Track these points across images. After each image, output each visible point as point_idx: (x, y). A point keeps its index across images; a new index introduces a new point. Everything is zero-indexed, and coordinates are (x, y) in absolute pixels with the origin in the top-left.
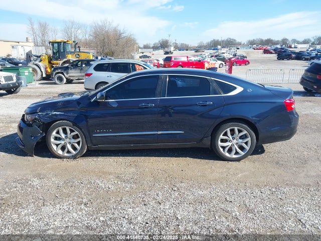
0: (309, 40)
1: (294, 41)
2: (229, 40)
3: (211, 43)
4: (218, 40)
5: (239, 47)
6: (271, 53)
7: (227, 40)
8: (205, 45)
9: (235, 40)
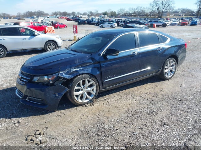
0: (86, 13)
1: (79, 13)
2: (39, 12)
3: (26, 13)
4: (31, 12)
5: (48, 17)
6: (71, 20)
7: (38, 12)
8: (22, 14)
9: (43, 12)
